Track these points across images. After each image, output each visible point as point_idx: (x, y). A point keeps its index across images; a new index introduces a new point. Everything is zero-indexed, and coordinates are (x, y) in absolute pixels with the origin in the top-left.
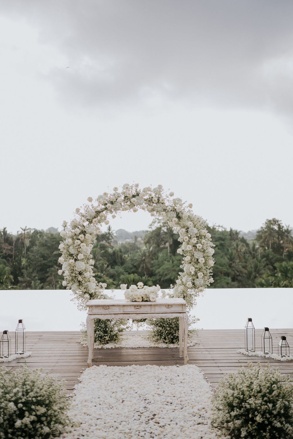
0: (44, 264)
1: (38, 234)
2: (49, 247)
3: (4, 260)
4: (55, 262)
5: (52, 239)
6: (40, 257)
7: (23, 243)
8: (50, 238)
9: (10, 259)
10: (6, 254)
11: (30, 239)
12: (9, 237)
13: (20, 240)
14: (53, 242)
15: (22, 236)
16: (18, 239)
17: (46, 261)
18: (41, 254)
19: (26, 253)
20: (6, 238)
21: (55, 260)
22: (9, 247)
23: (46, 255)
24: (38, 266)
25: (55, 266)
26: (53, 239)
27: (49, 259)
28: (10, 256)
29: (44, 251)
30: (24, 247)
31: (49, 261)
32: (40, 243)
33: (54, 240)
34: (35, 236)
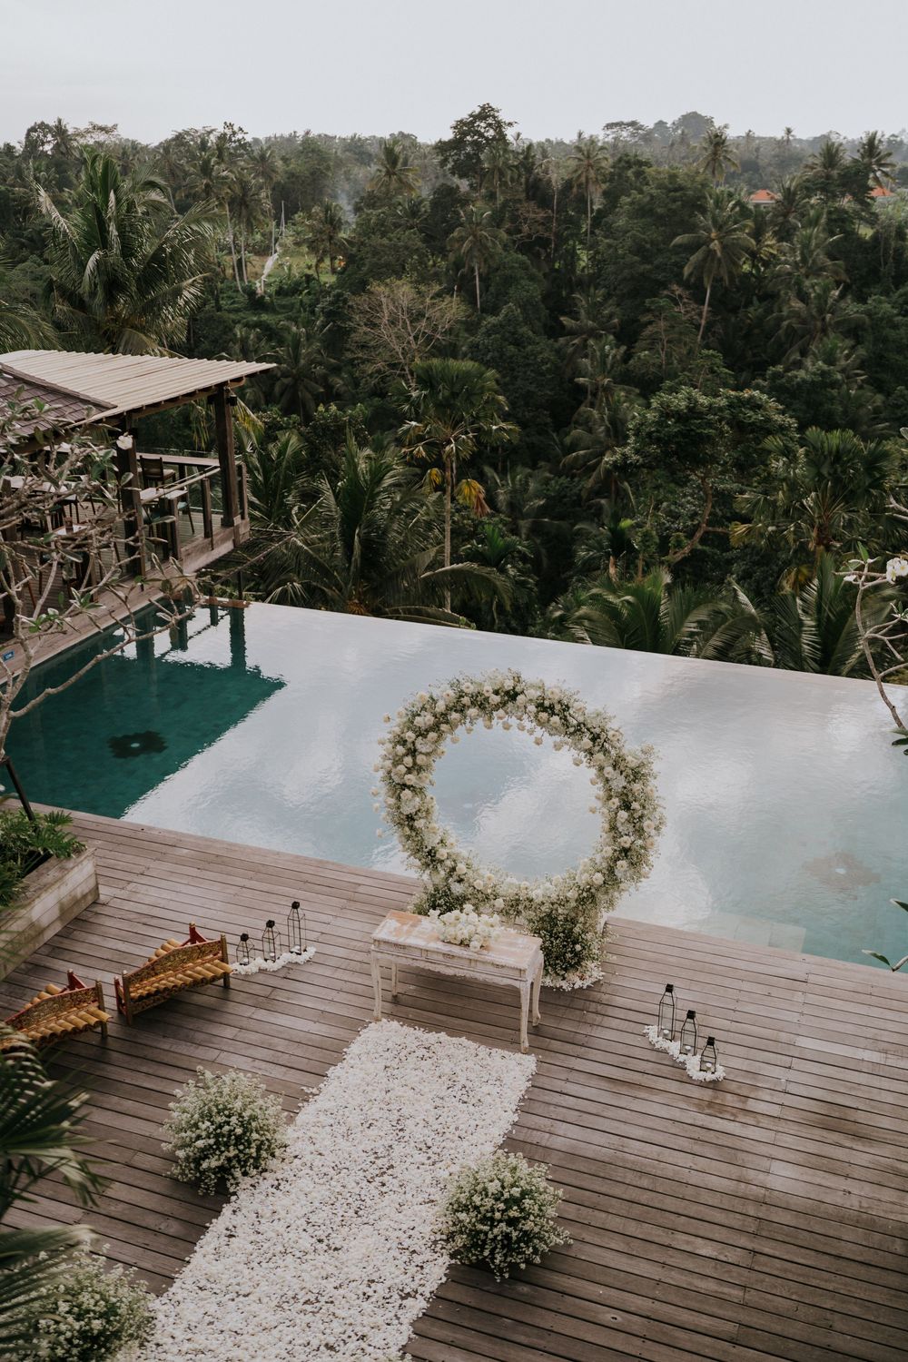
0: (642, 274)
1: (630, 167)
2: (661, 217)
3: (524, 258)
4: (675, 269)
5: (670, 191)
6: (630, 252)
7: (582, 201)
8: (666, 188)
9: (542, 251)
10: (529, 236)
11: (604, 186)
12: (540, 180)
13: (575, 190)
14: (674, 200)
15: (580, 176)
16: (568, 185)
17: (648, 267)
18: (634, 241)
19: (592, 233)
20: (531, 180)
21: (676, 264)
22: (541, 215)
23: (648, 246)
24: (625, 279)
25: (675, 287)
26: (676, 190)
27: (659, 260)
28: (544, 243)
29: (644, 234)
30: (586, 213)
31: (657, 267)
32: (632, 203)
33: (678, 194)
34: (620, 176)
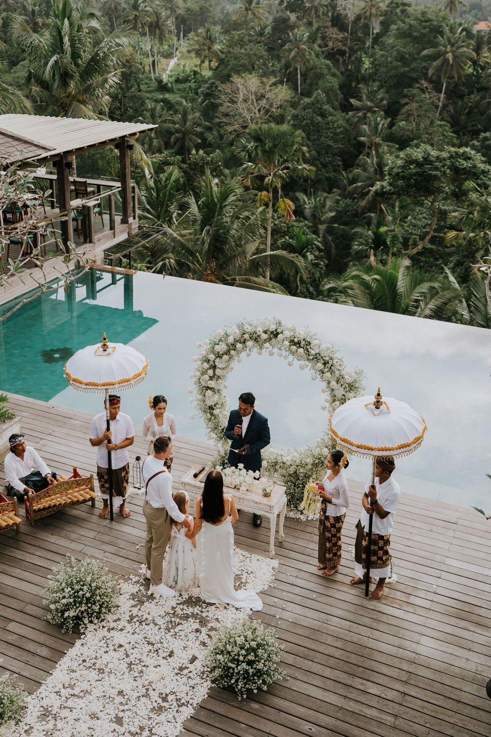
0: (403, 74)
1: (398, 7)
2: (416, 38)
3: (329, 62)
4: (424, 70)
5: (422, 22)
6: (396, 60)
7: (366, 27)
8: (419, 20)
9: (340, 58)
10: (333, 49)
11: (381, 18)
12: (341, 14)
13: (362, 20)
14: (425, 28)
15: (366, 12)
16: (358, 18)
17: (407, 69)
18: (398, 53)
19: (373, 47)
20: (335, 14)
21: (425, 67)
22: (341, 36)
23: (407, 56)
24: (391, 76)
25: (423, 82)
26: (426, 21)
27: (414, 65)
28: (342, 53)
29: (405, 48)
30: (369, 35)
31: (413, 69)
32: (398, 29)
33: (427, 24)
34: (391, 12)
